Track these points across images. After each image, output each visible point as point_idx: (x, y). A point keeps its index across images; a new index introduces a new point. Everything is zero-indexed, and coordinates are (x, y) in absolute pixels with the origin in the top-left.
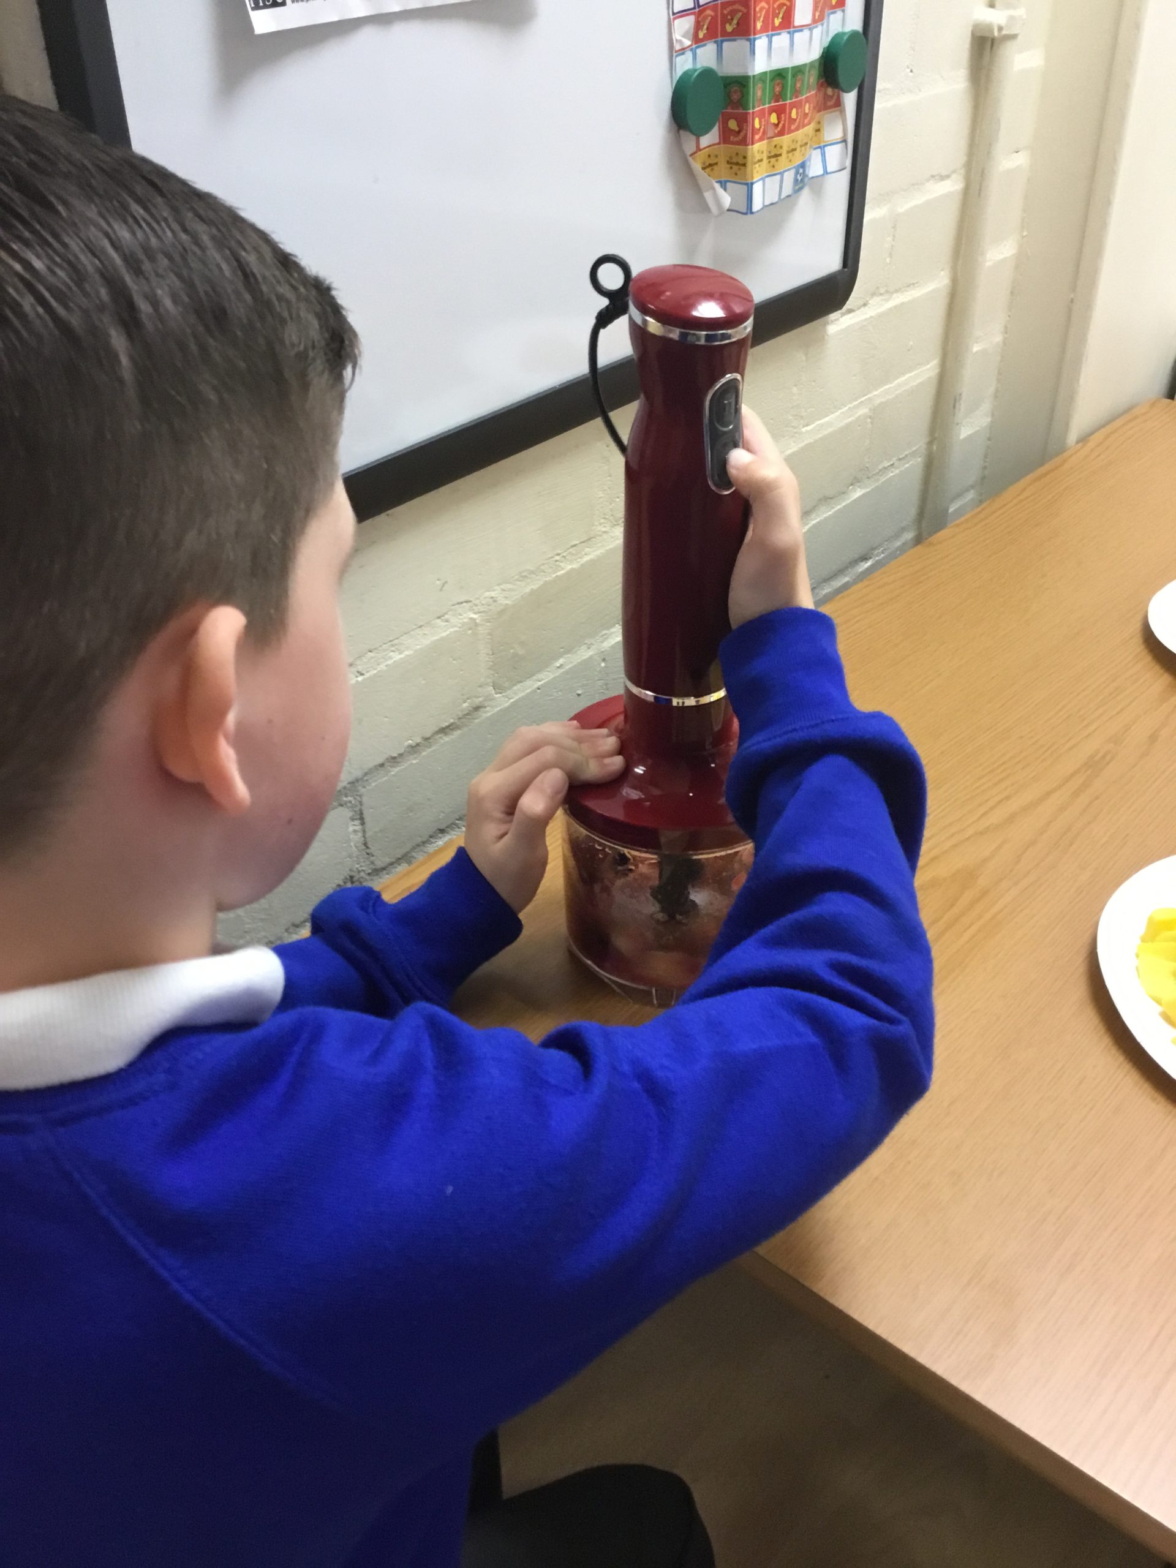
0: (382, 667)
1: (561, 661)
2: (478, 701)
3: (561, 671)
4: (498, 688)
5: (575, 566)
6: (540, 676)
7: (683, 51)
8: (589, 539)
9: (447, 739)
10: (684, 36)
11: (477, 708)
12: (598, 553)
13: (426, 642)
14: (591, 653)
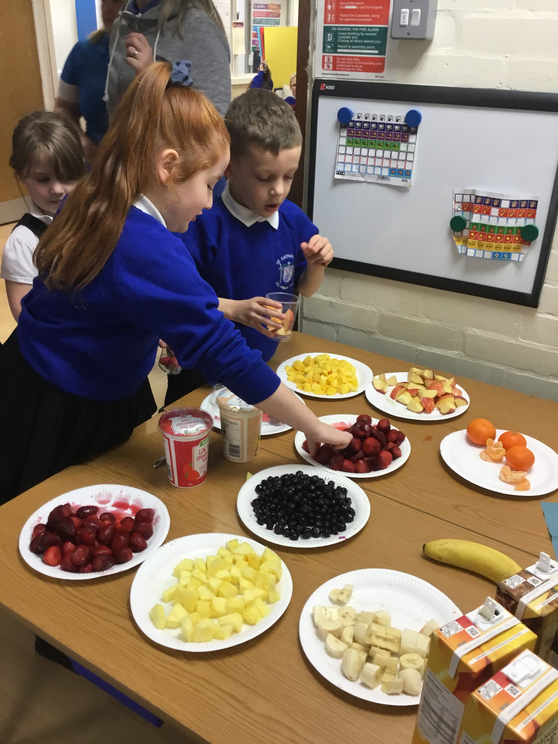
0: (349, 305)
1: (402, 341)
2: (373, 331)
3: (400, 343)
4: (380, 333)
5: (409, 319)
6: (394, 340)
7: (458, 211)
8: (416, 315)
9: (362, 333)
10: (459, 207)
11: (372, 333)
12: (418, 321)
13: (361, 307)
14: (412, 346)
